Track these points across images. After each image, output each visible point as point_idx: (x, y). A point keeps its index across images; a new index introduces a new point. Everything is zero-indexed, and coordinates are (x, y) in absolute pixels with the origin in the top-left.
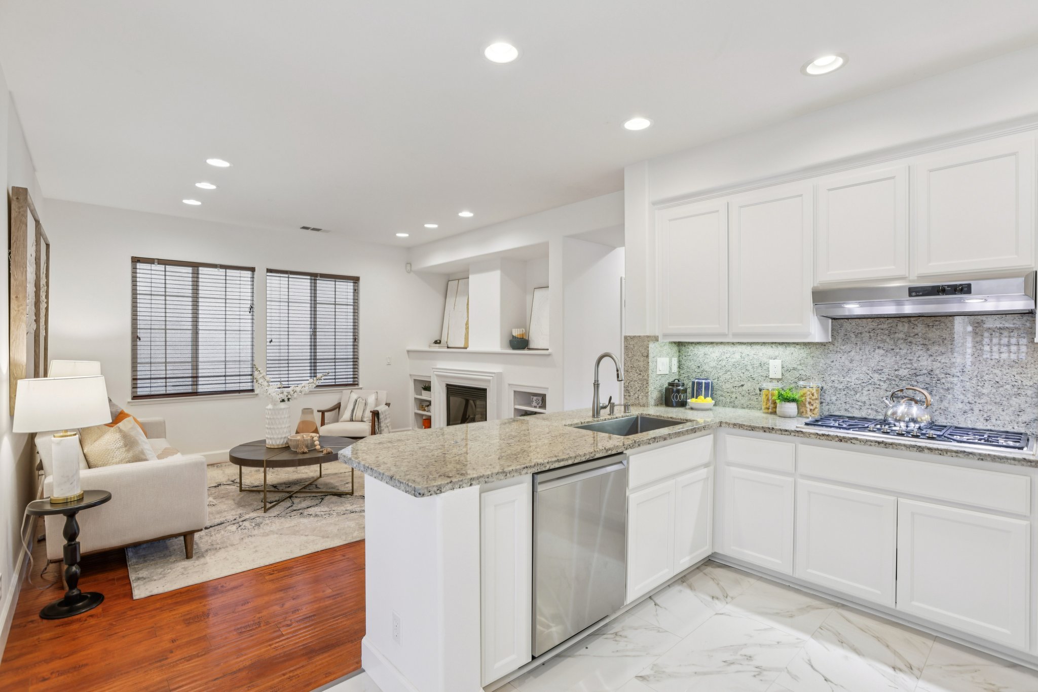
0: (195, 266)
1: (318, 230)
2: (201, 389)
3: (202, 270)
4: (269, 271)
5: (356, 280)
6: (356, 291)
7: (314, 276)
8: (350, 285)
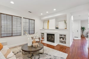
0: (12, 16)
1: (31, 12)
2: (13, 35)
3: (13, 17)
4: (24, 18)
5: (34, 20)
6: (34, 22)
7: (29, 19)
8: (34, 21)
